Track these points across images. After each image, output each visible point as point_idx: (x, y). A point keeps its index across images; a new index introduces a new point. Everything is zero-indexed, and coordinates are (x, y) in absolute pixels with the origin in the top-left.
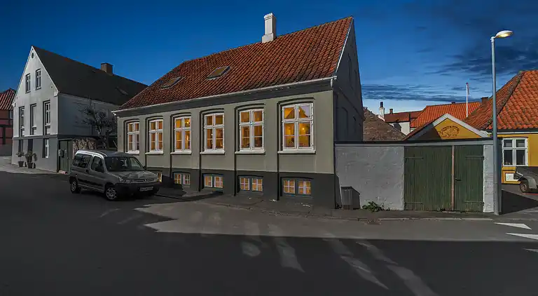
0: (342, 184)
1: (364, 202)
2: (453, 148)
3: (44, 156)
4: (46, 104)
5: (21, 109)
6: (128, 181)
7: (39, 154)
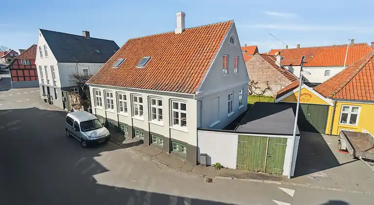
0: (202, 152)
1: (213, 162)
2: (268, 138)
3: (56, 98)
4: (52, 67)
5: (40, 67)
6: (92, 139)
7: (54, 97)
